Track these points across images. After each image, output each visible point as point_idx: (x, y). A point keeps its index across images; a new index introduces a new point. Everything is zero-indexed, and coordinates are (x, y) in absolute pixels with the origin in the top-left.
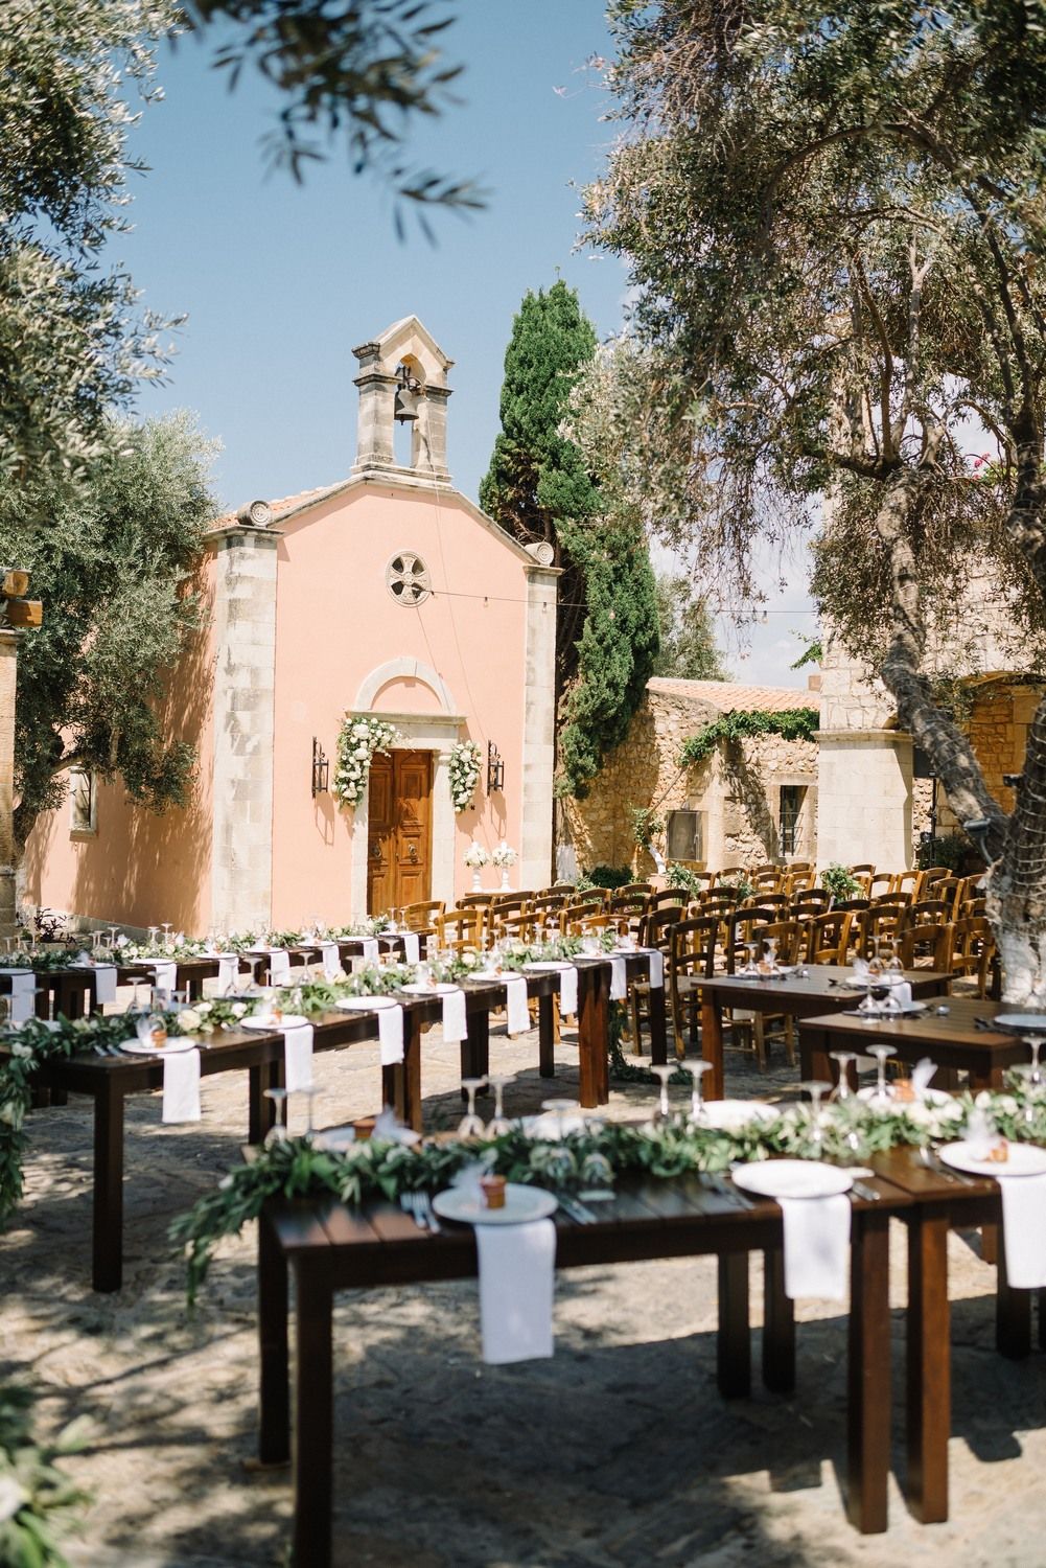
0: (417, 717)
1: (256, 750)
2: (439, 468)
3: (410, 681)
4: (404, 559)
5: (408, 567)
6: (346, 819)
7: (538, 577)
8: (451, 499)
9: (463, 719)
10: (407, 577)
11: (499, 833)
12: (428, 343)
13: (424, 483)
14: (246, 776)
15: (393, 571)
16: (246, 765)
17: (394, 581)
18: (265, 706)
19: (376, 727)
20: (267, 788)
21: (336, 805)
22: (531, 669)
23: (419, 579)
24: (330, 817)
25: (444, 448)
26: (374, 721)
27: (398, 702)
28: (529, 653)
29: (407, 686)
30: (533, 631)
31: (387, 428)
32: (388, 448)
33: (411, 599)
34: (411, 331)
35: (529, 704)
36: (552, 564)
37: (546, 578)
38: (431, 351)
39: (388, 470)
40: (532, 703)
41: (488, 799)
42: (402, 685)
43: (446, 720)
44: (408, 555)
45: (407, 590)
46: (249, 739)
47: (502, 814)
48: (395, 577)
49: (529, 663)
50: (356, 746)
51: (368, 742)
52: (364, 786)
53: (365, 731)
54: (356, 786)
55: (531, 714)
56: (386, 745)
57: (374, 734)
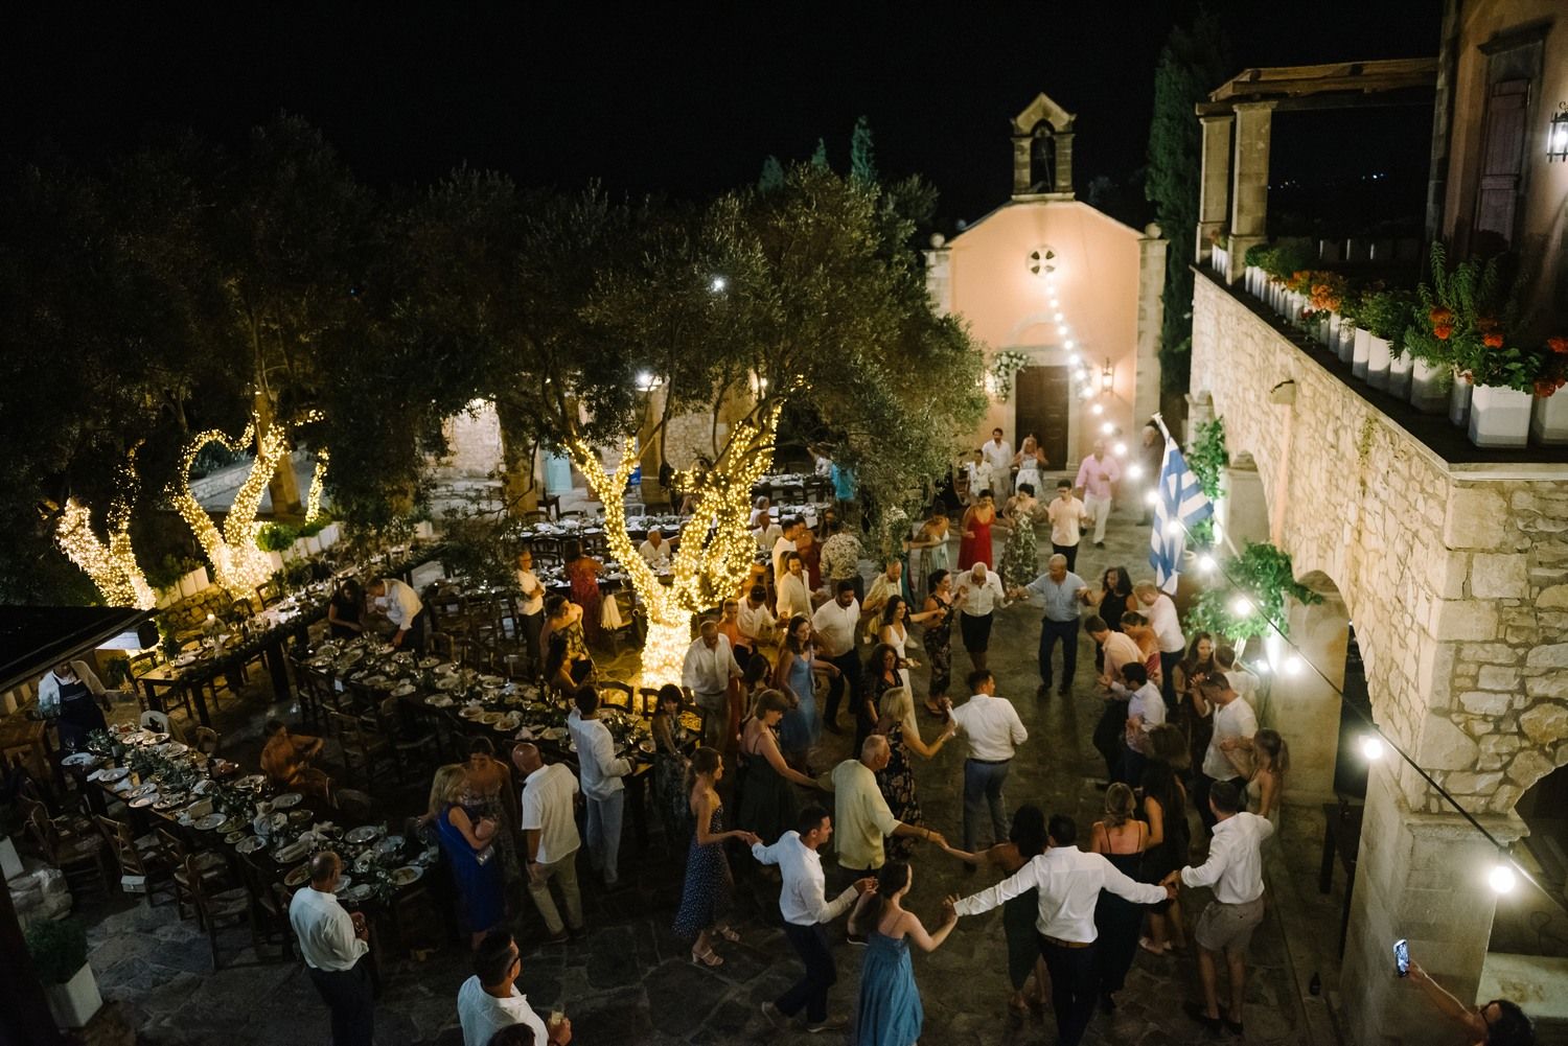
0: (1049, 347)
3: (1045, 326)
4: (1039, 251)
5: (1043, 255)
7: (1149, 248)
10: (1043, 262)
13: (1050, 201)
15: (1031, 259)
17: (1032, 265)
19: (1013, 356)
22: (1142, 309)
23: (1052, 262)
28: (1141, 299)
29: (1042, 328)
30: (1144, 285)
31: (1024, 170)
35: (1140, 334)
36: (1161, 238)
37: (1156, 247)
40: (1142, 332)
42: (1039, 328)
44: (1042, 248)
45: (1043, 270)
48: (1034, 263)
49: (1140, 306)
50: (999, 369)
51: (1007, 366)
52: (1008, 389)
53: (1005, 360)
54: (1002, 390)
55: (1142, 339)
56: (1023, 365)
57: (1011, 361)
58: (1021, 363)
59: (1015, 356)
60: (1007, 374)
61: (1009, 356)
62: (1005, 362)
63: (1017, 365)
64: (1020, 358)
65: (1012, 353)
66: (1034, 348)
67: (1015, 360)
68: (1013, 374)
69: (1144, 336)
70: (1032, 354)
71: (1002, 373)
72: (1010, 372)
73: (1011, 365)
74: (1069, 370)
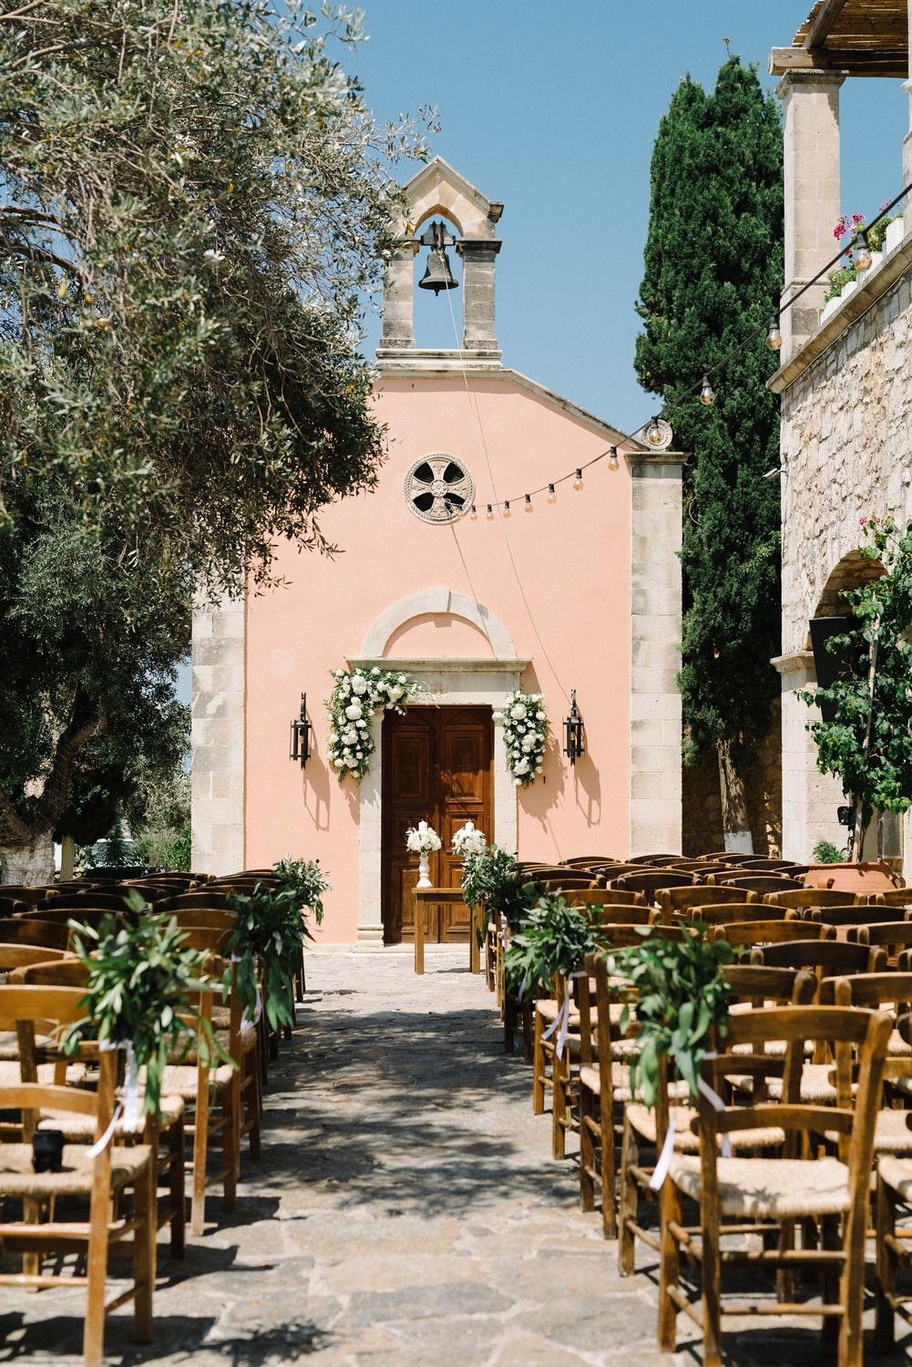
0: (449, 664)
1: (221, 711)
2: (481, 343)
3: (443, 618)
4: (431, 465)
5: (439, 474)
6: (348, 796)
7: (649, 469)
8: (502, 379)
9: (529, 664)
10: (438, 487)
11: (589, 818)
12: (461, 187)
13: (455, 365)
14: (207, 742)
15: (415, 481)
16: (207, 729)
17: (415, 494)
18: (233, 659)
19: (377, 678)
20: (236, 757)
21: (334, 778)
22: (639, 592)
23: (455, 488)
24: (323, 793)
25: (492, 316)
26: (376, 671)
27: (420, 646)
28: (635, 571)
29: (437, 626)
30: (642, 541)
31: (402, 303)
32: (404, 329)
33: (445, 515)
34: (438, 176)
35: (637, 642)
36: (669, 449)
37: (663, 468)
38: (467, 196)
39: (403, 356)
40: (642, 638)
41: (571, 770)
42: (432, 624)
43: (497, 666)
44: (437, 459)
45: (438, 503)
46: (211, 698)
47: (594, 792)
48: (420, 488)
49: (635, 584)
50: (347, 702)
51: (365, 697)
52: (366, 752)
53: (360, 684)
54: (354, 752)
55: (642, 653)
56: (399, 700)
57: (374, 687)
58: (395, 692)
59: (383, 678)
60: (364, 716)
61: (368, 676)
62: (360, 690)
63: (384, 694)
64: (392, 684)
66: (422, 665)
67: (381, 687)
68: (377, 716)
69: (644, 645)
70: (415, 678)
71: (353, 712)
72: (371, 712)
73: (374, 697)
74: (496, 716)
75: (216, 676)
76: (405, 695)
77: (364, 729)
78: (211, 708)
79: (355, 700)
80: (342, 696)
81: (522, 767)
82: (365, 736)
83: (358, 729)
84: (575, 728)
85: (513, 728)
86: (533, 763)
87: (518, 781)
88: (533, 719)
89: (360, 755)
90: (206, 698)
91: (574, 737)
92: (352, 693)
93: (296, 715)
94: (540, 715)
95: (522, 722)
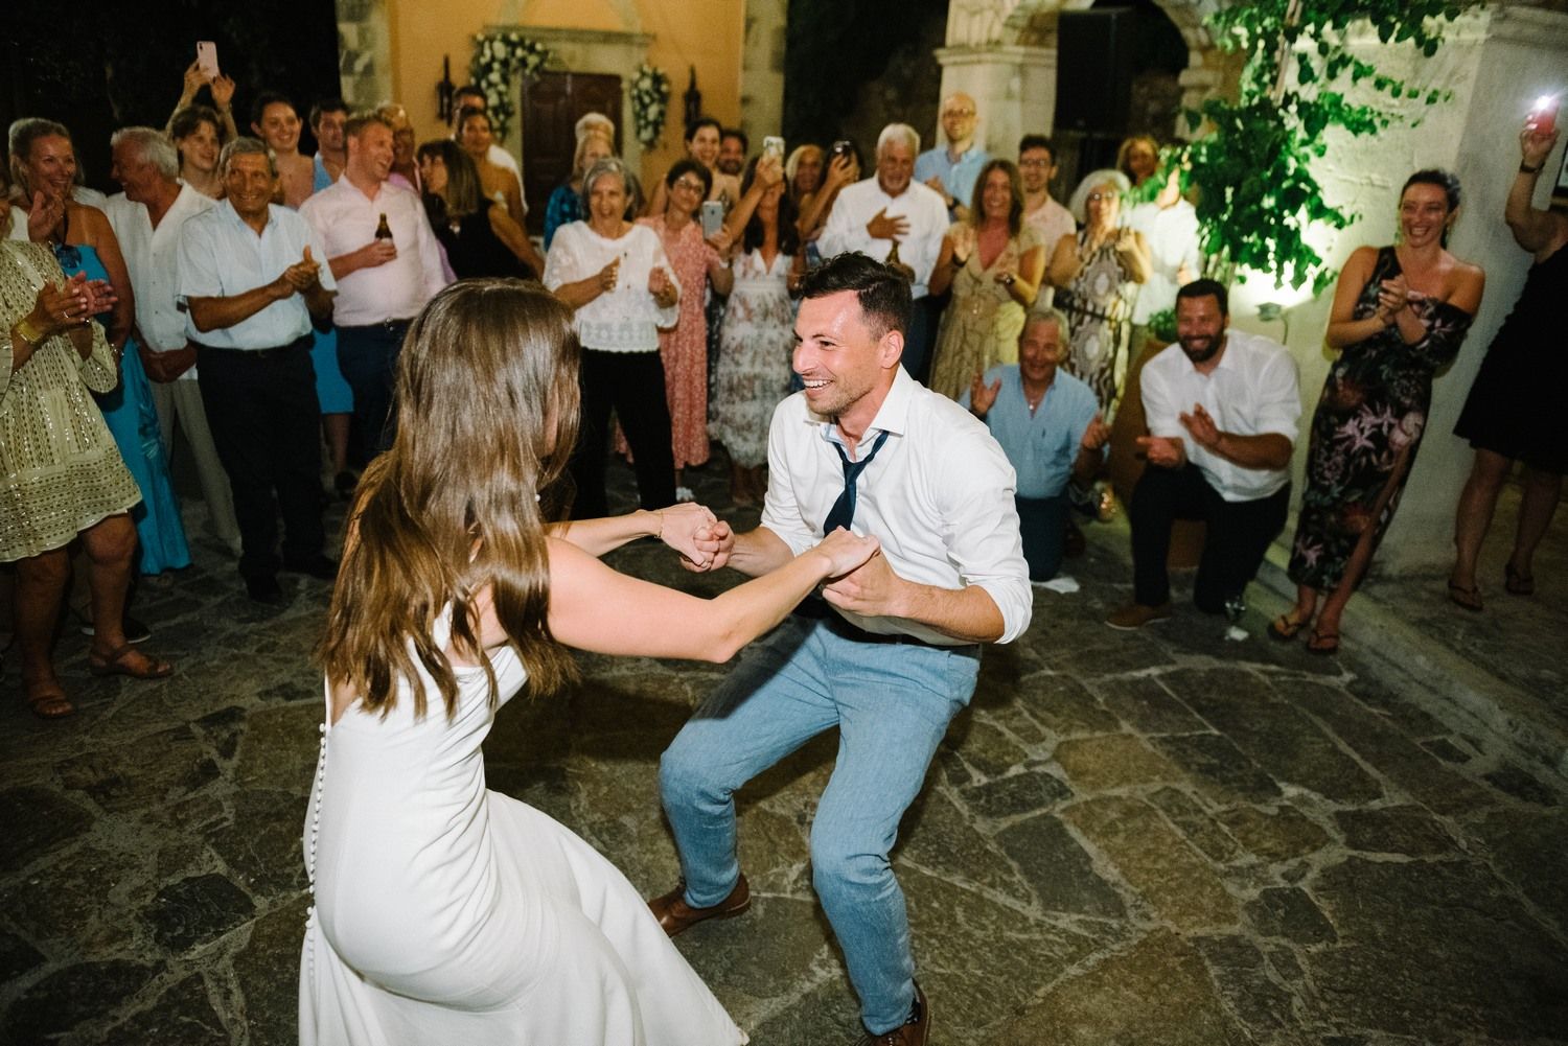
0: (581, 33)
9: (654, 38)
14: (357, 97)
16: (355, 87)
18: (377, 18)
19: (515, 45)
40: (754, 20)
43: (626, 36)
46: (358, 56)
50: (488, 68)
51: (505, 63)
52: (509, 114)
53: (500, 50)
54: (496, 114)
55: (752, 34)
56: (536, 68)
57: (513, 54)
58: (533, 60)
59: (521, 43)
60: (505, 80)
61: (506, 41)
62: (501, 55)
63: (524, 63)
64: (531, 49)
65: (514, 37)
66: (556, 33)
67: (519, 52)
68: (517, 81)
69: (755, 27)
70: (551, 46)
71: (495, 77)
72: (512, 78)
73: (514, 63)
74: (625, 85)
75: (362, 35)
76: (542, 62)
77: (506, 93)
78: (359, 66)
79: (496, 66)
80: (483, 61)
81: (646, 134)
82: (506, 99)
83: (500, 94)
84: (693, 97)
85: (640, 98)
86: (656, 132)
87: (642, 147)
88: (658, 91)
89: (502, 117)
90: (354, 56)
91: (692, 107)
92: (493, 59)
93: (441, 76)
94: (664, 88)
95: (647, 93)
